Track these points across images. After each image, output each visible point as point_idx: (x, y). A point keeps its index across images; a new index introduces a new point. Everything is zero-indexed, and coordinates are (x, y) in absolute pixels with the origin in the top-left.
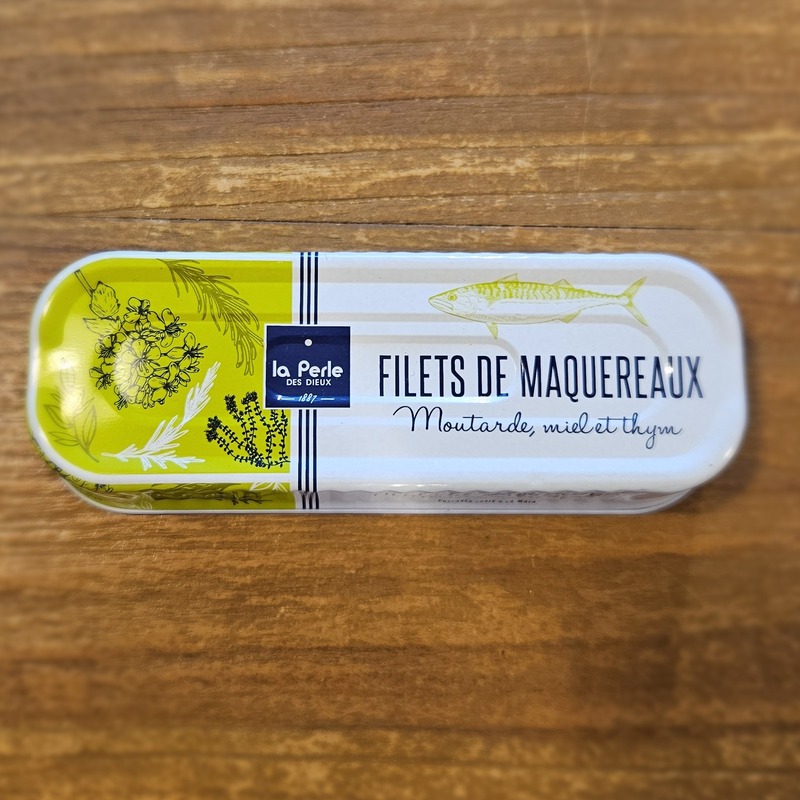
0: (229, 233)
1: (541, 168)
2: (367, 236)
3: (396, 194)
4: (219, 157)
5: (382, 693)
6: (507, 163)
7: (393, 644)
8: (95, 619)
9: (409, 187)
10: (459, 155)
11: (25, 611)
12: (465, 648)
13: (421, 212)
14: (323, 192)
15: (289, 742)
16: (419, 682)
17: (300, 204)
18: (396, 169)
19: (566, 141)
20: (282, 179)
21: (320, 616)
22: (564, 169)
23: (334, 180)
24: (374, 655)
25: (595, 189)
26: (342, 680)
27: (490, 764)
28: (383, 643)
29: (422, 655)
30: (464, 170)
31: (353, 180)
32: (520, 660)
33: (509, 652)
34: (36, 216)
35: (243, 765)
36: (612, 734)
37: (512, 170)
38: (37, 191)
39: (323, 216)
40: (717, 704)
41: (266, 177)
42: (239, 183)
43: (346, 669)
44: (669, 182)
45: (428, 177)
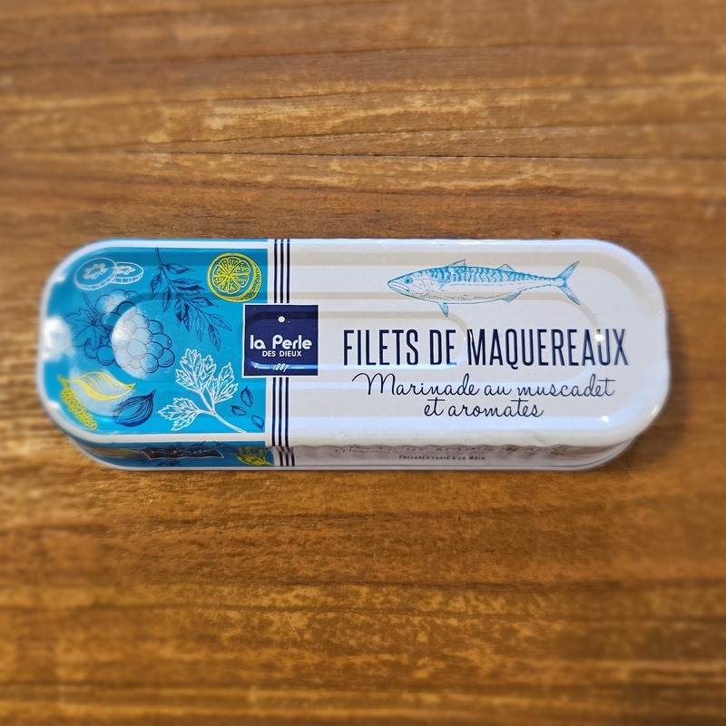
0: (221, 164)
1: (491, 107)
2: (340, 166)
3: (365, 130)
4: (213, 100)
5: (354, 553)
6: (461, 102)
7: (364, 511)
8: (106, 491)
9: (376, 124)
10: (419, 96)
11: (45, 485)
12: (426, 515)
13: (387, 145)
14: (302, 128)
15: (273, 595)
16: (387, 543)
17: (282, 139)
18: (365, 109)
19: (511, 84)
20: (268, 118)
21: (300, 488)
22: (510, 108)
23: (312, 119)
24: (347, 521)
25: (537, 125)
26: (319, 543)
27: (450, 614)
28: (356, 510)
29: (388, 521)
30: (424, 109)
31: (329, 118)
32: (474, 525)
33: (464, 518)
34: (56, 150)
35: (233, 614)
36: (554, 588)
37: (465, 109)
38: (57, 129)
39: (302, 149)
40: (646, 562)
41: (254, 117)
42: (230, 122)
43: (323, 533)
44: (601, 117)
45: (393, 115)
